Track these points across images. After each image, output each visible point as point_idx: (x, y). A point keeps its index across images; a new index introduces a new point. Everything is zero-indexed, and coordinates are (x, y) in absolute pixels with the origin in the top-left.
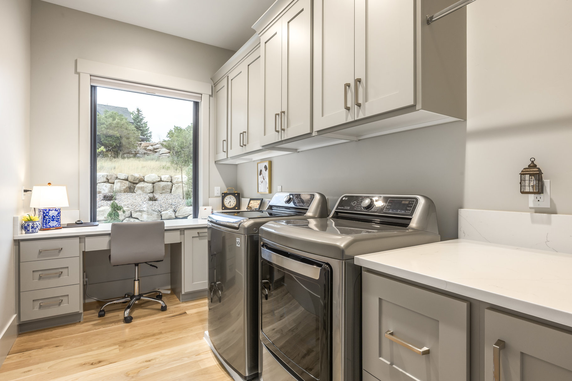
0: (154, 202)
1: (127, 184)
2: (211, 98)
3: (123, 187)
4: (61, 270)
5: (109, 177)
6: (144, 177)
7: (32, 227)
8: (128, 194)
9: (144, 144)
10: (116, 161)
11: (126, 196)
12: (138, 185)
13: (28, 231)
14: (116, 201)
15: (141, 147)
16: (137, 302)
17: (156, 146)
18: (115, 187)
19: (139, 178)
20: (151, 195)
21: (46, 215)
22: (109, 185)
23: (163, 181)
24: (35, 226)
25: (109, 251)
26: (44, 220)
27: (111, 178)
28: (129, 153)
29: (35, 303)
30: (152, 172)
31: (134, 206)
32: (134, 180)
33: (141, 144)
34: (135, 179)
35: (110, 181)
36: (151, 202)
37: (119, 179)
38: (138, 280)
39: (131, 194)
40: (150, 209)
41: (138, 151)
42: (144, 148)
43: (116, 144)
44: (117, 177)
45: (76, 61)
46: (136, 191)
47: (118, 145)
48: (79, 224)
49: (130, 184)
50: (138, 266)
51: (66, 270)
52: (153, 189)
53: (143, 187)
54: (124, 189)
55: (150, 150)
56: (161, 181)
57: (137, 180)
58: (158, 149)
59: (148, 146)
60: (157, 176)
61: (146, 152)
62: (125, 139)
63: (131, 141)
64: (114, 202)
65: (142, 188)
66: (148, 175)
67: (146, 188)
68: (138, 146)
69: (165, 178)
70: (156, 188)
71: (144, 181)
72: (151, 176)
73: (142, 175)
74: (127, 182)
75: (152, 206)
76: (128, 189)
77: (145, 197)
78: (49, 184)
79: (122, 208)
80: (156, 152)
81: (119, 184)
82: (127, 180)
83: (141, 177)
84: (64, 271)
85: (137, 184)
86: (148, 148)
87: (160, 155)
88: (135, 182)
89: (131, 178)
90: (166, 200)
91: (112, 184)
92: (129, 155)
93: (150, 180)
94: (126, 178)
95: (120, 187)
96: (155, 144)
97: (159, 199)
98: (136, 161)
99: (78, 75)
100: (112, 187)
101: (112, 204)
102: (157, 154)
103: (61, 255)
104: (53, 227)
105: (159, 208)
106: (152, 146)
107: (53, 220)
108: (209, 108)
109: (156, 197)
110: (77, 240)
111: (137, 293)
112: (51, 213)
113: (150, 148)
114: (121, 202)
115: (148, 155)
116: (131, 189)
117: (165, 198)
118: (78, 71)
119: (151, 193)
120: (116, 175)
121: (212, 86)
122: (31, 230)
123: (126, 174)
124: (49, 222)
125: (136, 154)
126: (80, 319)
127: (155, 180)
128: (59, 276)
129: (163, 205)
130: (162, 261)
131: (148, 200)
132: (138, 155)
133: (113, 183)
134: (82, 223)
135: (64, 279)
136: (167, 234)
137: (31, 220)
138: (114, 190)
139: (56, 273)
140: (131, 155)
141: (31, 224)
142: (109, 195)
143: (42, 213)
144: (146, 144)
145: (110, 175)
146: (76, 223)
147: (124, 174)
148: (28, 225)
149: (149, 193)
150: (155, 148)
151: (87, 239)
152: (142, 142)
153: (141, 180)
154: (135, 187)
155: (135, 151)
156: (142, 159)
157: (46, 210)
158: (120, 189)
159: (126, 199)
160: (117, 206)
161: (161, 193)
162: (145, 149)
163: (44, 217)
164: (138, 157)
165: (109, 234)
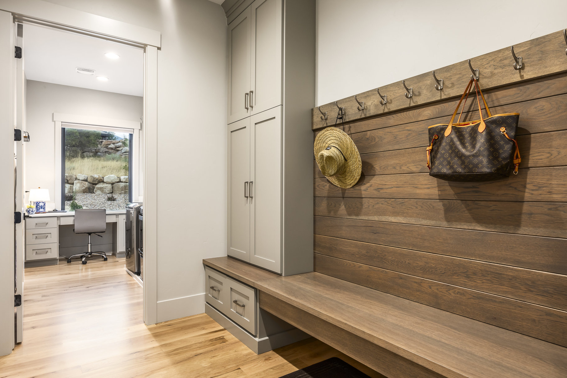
0: (113, 201)
1: (86, 184)
2: (140, 131)
3: (82, 187)
4: (47, 235)
5: (68, 178)
6: (103, 178)
7: (32, 211)
8: (88, 194)
9: (105, 142)
10: (75, 161)
11: (85, 196)
12: (97, 186)
13: (30, 213)
14: (76, 201)
15: (102, 145)
16: (89, 256)
17: (118, 144)
18: (74, 188)
19: (99, 179)
20: (110, 195)
21: (38, 205)
22: (69, 186)
23: (122, 182)
24: (33, 210)
25: (73, 225)
26: (37, 208)
27: (70, 179)
28: (88, 152)
29: (34, 251)
30: (112, 173)
31: (93, 206)
32: (93, 181)
33: (102, 142)
34: (95, 180)
35: (69, 182)
36: (109, 202)
37: (79, 180)
38: (90, 243)
39: (91, 194)
40: (109, 208)
41: (99, 149)
42: (105, 146)
43: (75, 143)
44: (76, 178)
45: (53, 114)
46: (96, 191)
47: (78, 144)
48: (55, 211)
49: (89, 184)
50: (90, 235)
51: (50, 235)
52: (112, 190)
53: (103, 187)
54: (83, 189)
55: (112, 149)
56: (120, 181)
57: (96, 181)
58: (120, 147)
59: (110, 144)
60: (116, 176)
61: (107, 150)
62: (85, 138)
63: (91, 140)
64: (74, 201)
65: (101, 189)
66: (108, 176)
67: (105, 188)
68: (98, 143)
69: (124, 178)
70: (115, 188)
71: (103, 182)
72: (111, 177)
73: (101, 176)
74: (87, 183)
75: (111, 206)
76: (87, 189)
77: (104, 197)
78: (39, 188)
79: (82, 207)
80: (118, 151)
81: (78, 185)
82: (86, 180)
83: (100, 178)
84: (49, 235)
85: (96, 184)
86: (110, 146)
87: (122, 154)
88: (94, 182)
89: (90, 179)
90: (124, 200)
91: (71, 185)
92: (88, 153)
93: (109, 181)
94: (86, 179)
95: (80, 187)
96: (117, 142)
97: (118, 199)
98: (96, 161)
99: (54, 122)
100: (72, 187)
101: (72, 203)
102: (118, 154)
103: (48, 226)
104: (42, 212)
105: (117, 207)
106: (114, 144)
107: (42, 208)
108: (139, 138)
109: (115, 197)
110: (56, 218)
111: (89, 251)
112: (41, 204)
113: (112, 146)
114: (81, 202)
115: (110, 153)
116: (90, 190)
117: (124, 199)
118: (54, 120)
119: (110, 193)
120: (76, 176)
121: (141, 123)
122: (31, 213)
123: (85, 175)
124: (39, 209)
125: (97, 152)
126: (57, 263)
127: (114, 181)
128: (46, 238)
129: (121, 205)
130: (105, 232)
131: (106, 200)
132: (99, 153)
133: (73, 184)
134: (57, 211)
135: (48, 240)
136: (107, 217)
137: (30, 208)
138: (74, 190)
139: (45, 236)
140: (91, 154)
141: (31, 209)
142: (69, 196)
143: (35, 204)
144: (108, 142)
145: (70, 176)
146: (53, 211)
147: (84, 175)
148: (30, 210)
149: (108, 194)
150: (117, 146)
151: (61, 218)
152: (104, 140)
153: (101, 181)
154: (94, 188)
155: (96, 150)
156: (102, 158)
157: (38, 202)
158: (79, 190)
159: (85, 199)
160: (77, 205)
161: (120, 194)
162: (107, 147)
163: (37, 206)
164: (99, 156)
165: (74, 216)
